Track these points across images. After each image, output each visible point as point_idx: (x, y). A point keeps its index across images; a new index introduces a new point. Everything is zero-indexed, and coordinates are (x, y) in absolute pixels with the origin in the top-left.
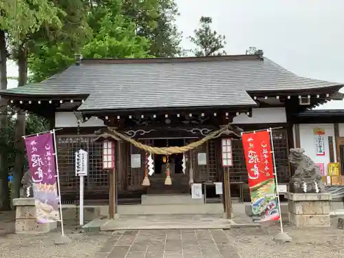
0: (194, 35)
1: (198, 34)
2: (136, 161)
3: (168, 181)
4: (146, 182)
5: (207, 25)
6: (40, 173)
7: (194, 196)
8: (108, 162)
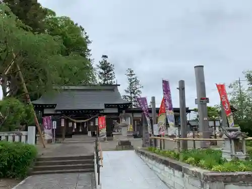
0: (99, 64)
1: (101, 63)
2: (70, 124)
3: (81, 130)
4: (74, 131)
5: (106, 59)
6: (46, 127)
7: (88, 135)
8: (63, 125)
